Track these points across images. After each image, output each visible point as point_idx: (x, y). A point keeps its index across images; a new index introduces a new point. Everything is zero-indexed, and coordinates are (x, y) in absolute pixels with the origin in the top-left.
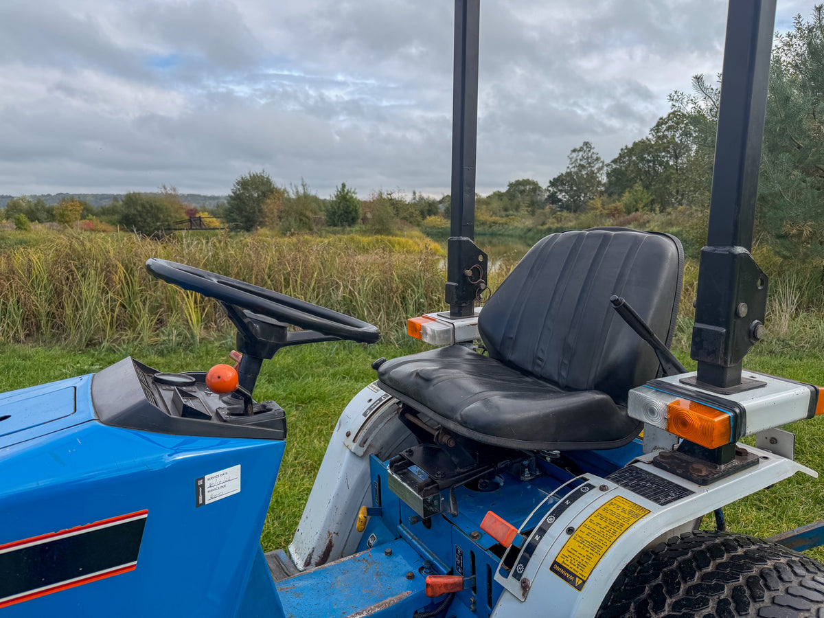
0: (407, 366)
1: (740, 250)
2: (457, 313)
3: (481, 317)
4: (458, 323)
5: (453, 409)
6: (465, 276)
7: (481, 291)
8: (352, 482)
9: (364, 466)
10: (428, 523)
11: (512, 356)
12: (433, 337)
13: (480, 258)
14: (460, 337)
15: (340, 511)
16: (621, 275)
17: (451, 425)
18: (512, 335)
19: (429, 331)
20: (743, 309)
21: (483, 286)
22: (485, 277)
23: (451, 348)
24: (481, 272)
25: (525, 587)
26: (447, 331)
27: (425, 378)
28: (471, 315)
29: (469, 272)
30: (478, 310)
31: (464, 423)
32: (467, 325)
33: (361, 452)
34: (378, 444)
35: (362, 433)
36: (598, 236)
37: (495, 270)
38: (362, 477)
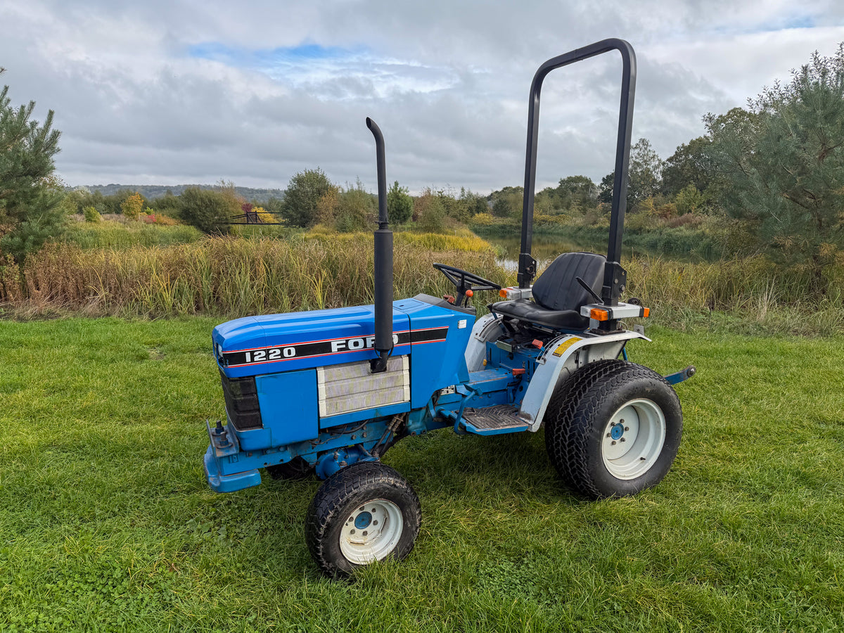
0: (504, 304)
1: (615, 263)
2: (522, 286)
3: (533, 288)
4: (523, 290)
5: (523, 314)
6: (526, 270)
7: (533, 277)
8: (479, 352)
9: (483, 346)
10: (512, 358)
11: (546, 304)
12: (512, 296)
13: (533, 263)
14: (523, 296)
15: (474, 363)
16: (586, 270)
17: (523, 319)
18: (546, 294)
19: (510, 294)
20: (616, 281)
21: (534, 275)
22: (535, 272)
23: (520, 299)
24: (534, 268)
25: (545, 361)
26: (518, 294)
27: (513, 306)
28: (529, 287)
29: (528, 269)
30: (531, 286)
31: (527, 318)
32: (528, 292)
33: (483, 340)
34: (489, 338)
35: (483, 333)
36: (580, 255)
37: (541, 267)
38: (483, 351)
